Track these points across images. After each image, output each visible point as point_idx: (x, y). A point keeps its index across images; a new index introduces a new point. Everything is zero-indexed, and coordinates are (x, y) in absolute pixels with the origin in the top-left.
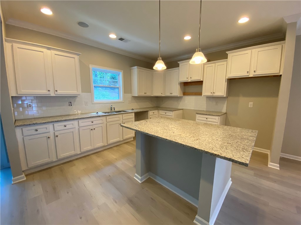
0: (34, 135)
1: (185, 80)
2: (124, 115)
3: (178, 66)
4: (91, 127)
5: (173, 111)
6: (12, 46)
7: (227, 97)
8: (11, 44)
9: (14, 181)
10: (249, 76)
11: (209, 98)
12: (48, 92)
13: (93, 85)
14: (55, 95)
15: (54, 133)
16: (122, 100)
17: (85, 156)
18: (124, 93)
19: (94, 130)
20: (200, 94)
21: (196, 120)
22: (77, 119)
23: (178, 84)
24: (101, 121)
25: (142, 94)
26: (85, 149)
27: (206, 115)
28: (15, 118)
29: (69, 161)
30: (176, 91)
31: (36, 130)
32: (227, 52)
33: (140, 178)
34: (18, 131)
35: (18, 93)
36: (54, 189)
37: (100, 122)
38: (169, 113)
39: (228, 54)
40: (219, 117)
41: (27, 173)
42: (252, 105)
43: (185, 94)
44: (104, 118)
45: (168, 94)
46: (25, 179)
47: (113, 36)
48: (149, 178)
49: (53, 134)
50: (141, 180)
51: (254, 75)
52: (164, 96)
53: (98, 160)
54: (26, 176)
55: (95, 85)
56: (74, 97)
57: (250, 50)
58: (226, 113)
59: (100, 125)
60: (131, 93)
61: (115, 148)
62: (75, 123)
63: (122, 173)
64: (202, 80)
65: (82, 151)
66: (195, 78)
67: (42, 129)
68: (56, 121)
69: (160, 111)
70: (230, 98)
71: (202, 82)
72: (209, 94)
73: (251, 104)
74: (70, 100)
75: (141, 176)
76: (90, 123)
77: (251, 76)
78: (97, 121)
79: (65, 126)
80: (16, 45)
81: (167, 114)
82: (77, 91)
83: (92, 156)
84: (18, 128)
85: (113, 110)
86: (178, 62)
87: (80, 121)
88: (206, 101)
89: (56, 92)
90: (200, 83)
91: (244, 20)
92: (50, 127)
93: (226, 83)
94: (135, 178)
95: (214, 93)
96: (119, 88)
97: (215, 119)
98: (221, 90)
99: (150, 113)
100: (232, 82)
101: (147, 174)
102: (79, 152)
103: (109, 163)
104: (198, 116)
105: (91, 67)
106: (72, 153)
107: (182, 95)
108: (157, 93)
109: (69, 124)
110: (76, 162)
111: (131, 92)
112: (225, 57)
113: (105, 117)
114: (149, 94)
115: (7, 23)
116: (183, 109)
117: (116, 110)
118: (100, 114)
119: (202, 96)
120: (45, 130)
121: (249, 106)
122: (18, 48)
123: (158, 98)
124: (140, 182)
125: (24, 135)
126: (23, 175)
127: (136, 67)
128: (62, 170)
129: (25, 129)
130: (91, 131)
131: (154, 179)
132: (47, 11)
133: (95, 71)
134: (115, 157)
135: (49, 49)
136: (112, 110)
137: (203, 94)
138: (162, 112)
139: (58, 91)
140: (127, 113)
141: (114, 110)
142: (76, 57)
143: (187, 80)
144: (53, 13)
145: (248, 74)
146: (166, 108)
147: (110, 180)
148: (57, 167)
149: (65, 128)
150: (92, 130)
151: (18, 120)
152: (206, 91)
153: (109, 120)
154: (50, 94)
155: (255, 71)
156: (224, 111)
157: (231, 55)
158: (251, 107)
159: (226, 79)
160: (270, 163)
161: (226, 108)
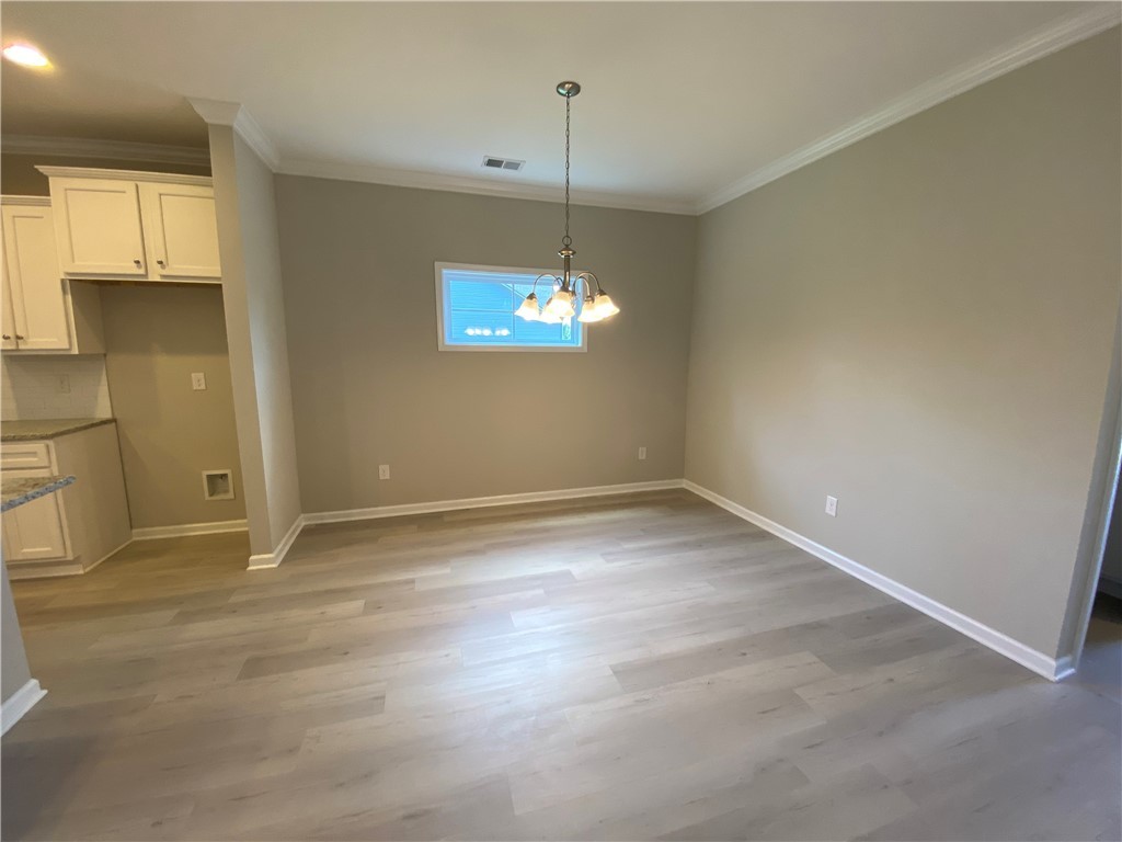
7: (101, 356)
10: (146, 276)
40: (51, 443)
51: (164, 276)
57: (132, 184)
58: (113, 420)
70: (116, 359)
77: (154, 277)
97: (34, 454)
145: (142, 271)
156: (103, 411)
157: (62, 182)
158: (203, 387)
159: (63, 281)
160: (252, 558)
161: (107, 399)
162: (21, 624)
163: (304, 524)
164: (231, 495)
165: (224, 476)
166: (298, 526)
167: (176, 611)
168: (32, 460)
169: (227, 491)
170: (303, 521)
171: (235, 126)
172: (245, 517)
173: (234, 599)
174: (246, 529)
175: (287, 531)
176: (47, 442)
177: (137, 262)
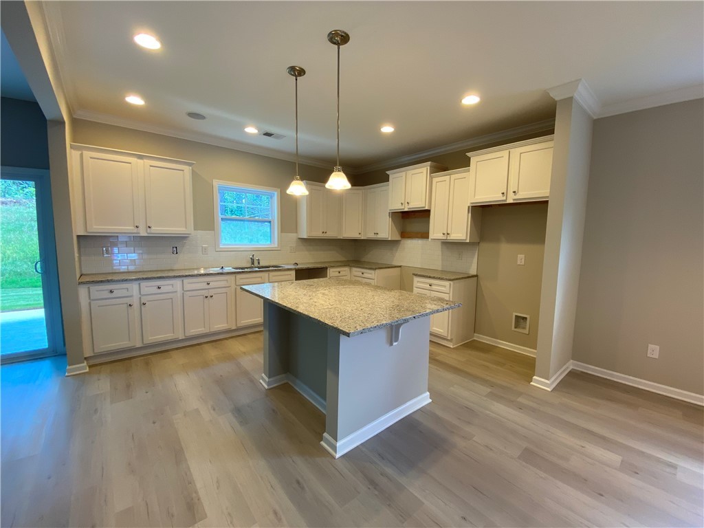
0: (106, 299)
1: (398, 206)
2: (272, 274)
3: (386, 179)
4: (206, 293)
5: (376, 269)
6: (81, 155)
7: (477, 243)
8: (80, 152)
9: (70, 371)
10: (506, 200)
11: (445, 244)
12: (136, 229)
13: (219, 215)
14: (146, 235)
15: (140, 298)
16: (276, 246)
17: (193, 345)
18: (282, 232)
19: (210, 299)
20: (425, 235)
21: (415, 288)
22: (179, 277)
23: (388, 214)
24: (225, 282)
25: (318, 234)
26: (193, 331)
27: (430, 277)
28: (81, 271)
29: (163, 350)
30: (385, 229)
31: (111, 292)
32: (469, 154)
33: (267, 379)
34: (83, 292)
35: (88, 231)
36: (128, 386)
37: (223, 284)
38: (369, 274)
39: (470, 158)
40: (452, 283)
41: (92, 362)
42: (523, 260)
43: (405, 235)
44: (232, 277)
45: (371, 236)
46: (87, 370)
47: (251, 130)
48: (287, 383)
49: (138, 300)
50: (268, 384)
51: (514, 200)
52: (365, 238)
53: (211, 353)
54: (90, 367)
55: (223, 216)
56: (182, 238)
57: (507, 151)
58: (477, 276)
59: (224, 290)
60: (297, 232)
61: (251, 336)
62: (178, 282)
63: (245, 373)
64: (426, 208)
65: (187, 335)
66: (417, 203)
67: (120, 289)
68: (143, 279)
69: (354, 269)
70: (484, 245)
71: (428, 212)
72: (440, 236)
73: (521, 259)
74: (174, 243)
75: (269, 378)
76: (204, 286)
77: (510, 201)
78: (216, 282)
79: (159, 288)
80: (87, 154)
81: (365, 275)
82: (186, 228)
83: (205, 345)
84: (82, 286)
85: (256, 264)
86: (387, 172)
87: (186, 280)
88: (442, 251)
89: (149, 229)
90: (425, 214)
91: (471, 100)
92: (134, 287)
93: (470, 214)
94: (261, 381)
95: (448, 234)
96: (272, 223)
97: (445, 286)
98: (461, 229)
99: (332, 272)
100: (486, 212)
101: (284, 375)
102: (181, 337)
103: (230, 358)
104: (416, 279)
105: (216, 183)
106: (169, 336)
107: (397, 237)
108: (351, 231)
109: (167, 286)
110: (175, 354)
111: (296, 230)
112: (466, 163)
113: (234, 275)
114: (332, 234)
115: (75, 117)
116: (400, 266)
117: (262, 264)
118: (227, 269)
119: (430, 240)
120: (124, 293)
121: (519, 263)
122: (91, 158)
123: (355, 243)
124: (266, 387)
125: (91, 298)
126: (85, 364)
128: (147, 364)
129: (94, 288)
130: (206, 299)
131: (293, 385)
132: (135, 100)
133: (222, 190)
134: (243, 349)
135: (140, 157)
136: (253, 263)
137: (432, 236)
138: (357, 271)
139: (153, 228)
140: (280, 270)
141: (259, 263)
142: (187, 169)
143: (403, 207)
144: (145, 102)
145: (504, 198)
146: (369, 263)
147: (219, 381)
148: (142, 358)
149: (159, 291)
150: (206, 297)
151: (85, 275)
153: (241, 281)
154: (139, 233)
155: (514, 192)
156: (473, 271)
157: (476, 159)
158: (523, 263)
159: (469, 207)
160: (535, 377)
161: (476, 264)
162: (430, 363)
163: (571, 367)
164: (526, 331)
165: (525, 319)
166: (568, 368)
167: (489, 390)
168: (443, 289)
169: (524, 328)
170: (571, 365)
171: (576, 96)
172: (536, 349)
173: (520, 399)
174: (535, 356)
175: (560, 368)
176: (450, 282)
177: (503, 193)
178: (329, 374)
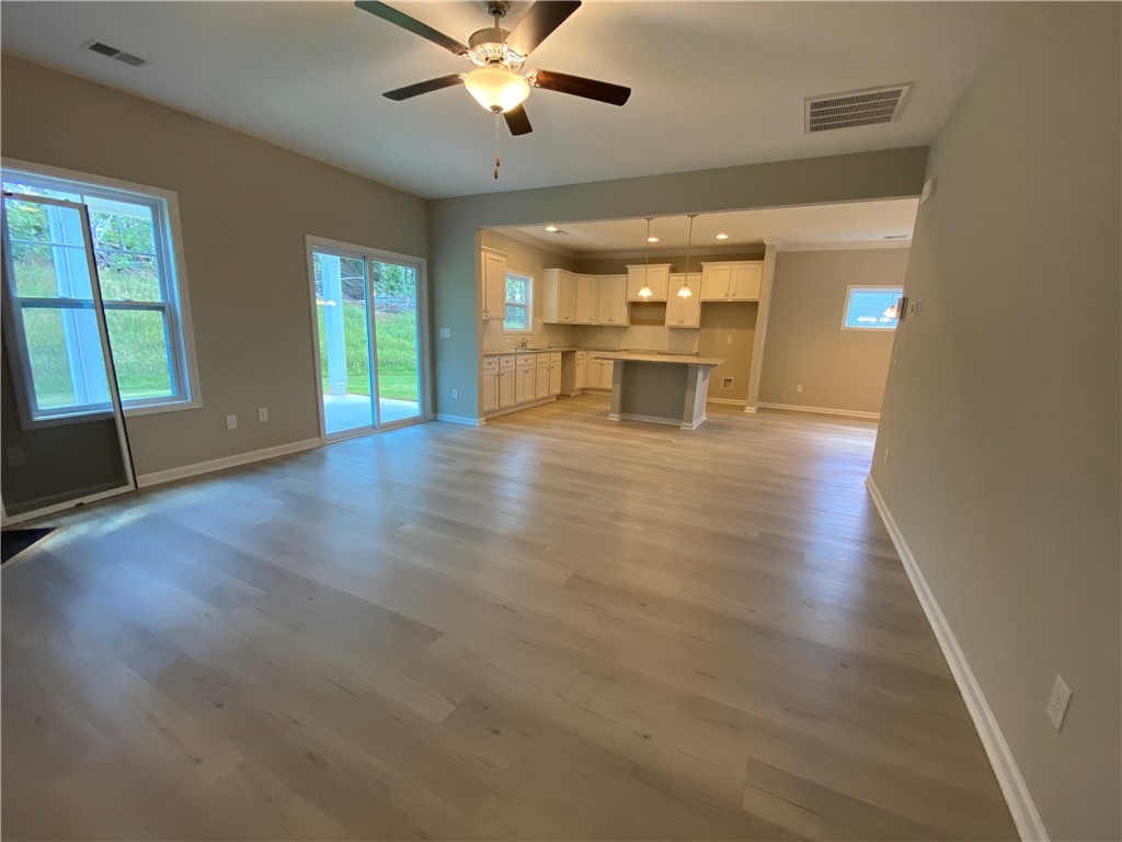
4: (525, 368)
7: (700, 329)
10: (727, 300)
11: (673, 329)
15: (500, 370)
20: (662, 323)
23: (624, 304)
25: (564, 321)
30: (621, 316)
32: (702, 263)
39: (703, 267)
41: (488, 417)
42: (731, 340)
43: (633, 321)
44: (535, 356)
45: (603, 321)
51: (733, 300)
52: (597, 324)
57: (730, 266)
58: (698, 353)
59: (532, 367)
60: (542, 317)
64: (665, 301)
65: (516, 402)
70: (704, 330)
71: (665, 303)
72: (674, 323)
73: (730, 338)
76: (524, 362)
77: (730, 300)
78: (529, 360)
79: (507, 363)
86: (627, 266)
87: (517, 357)
89: (488, 313)
90: (663, 305)
92: (497, 361)
93: (700, 308)
95: (681, 322)
96: (526, 308)
98: (693, 320)
100: (707, 306)
102: (513, 404)
107: (630, 324)
108: (583, 319)
109: (510, 361)
112: (699, 269)
119: (664, 326)
121: (728, 342)
127: (558, 270)
130: (525, 374)
137: (667, 323)
152: (671, 318)
155: (734, 294)
156: (695, 350)
157: (708, 268)
159: (700, 303)
160: (747, 408)
161: (697, 345)
163: (759, 406)
164: (731, 389)
165: (730, 380)
177: (725, 295)
178: (688, 393)
